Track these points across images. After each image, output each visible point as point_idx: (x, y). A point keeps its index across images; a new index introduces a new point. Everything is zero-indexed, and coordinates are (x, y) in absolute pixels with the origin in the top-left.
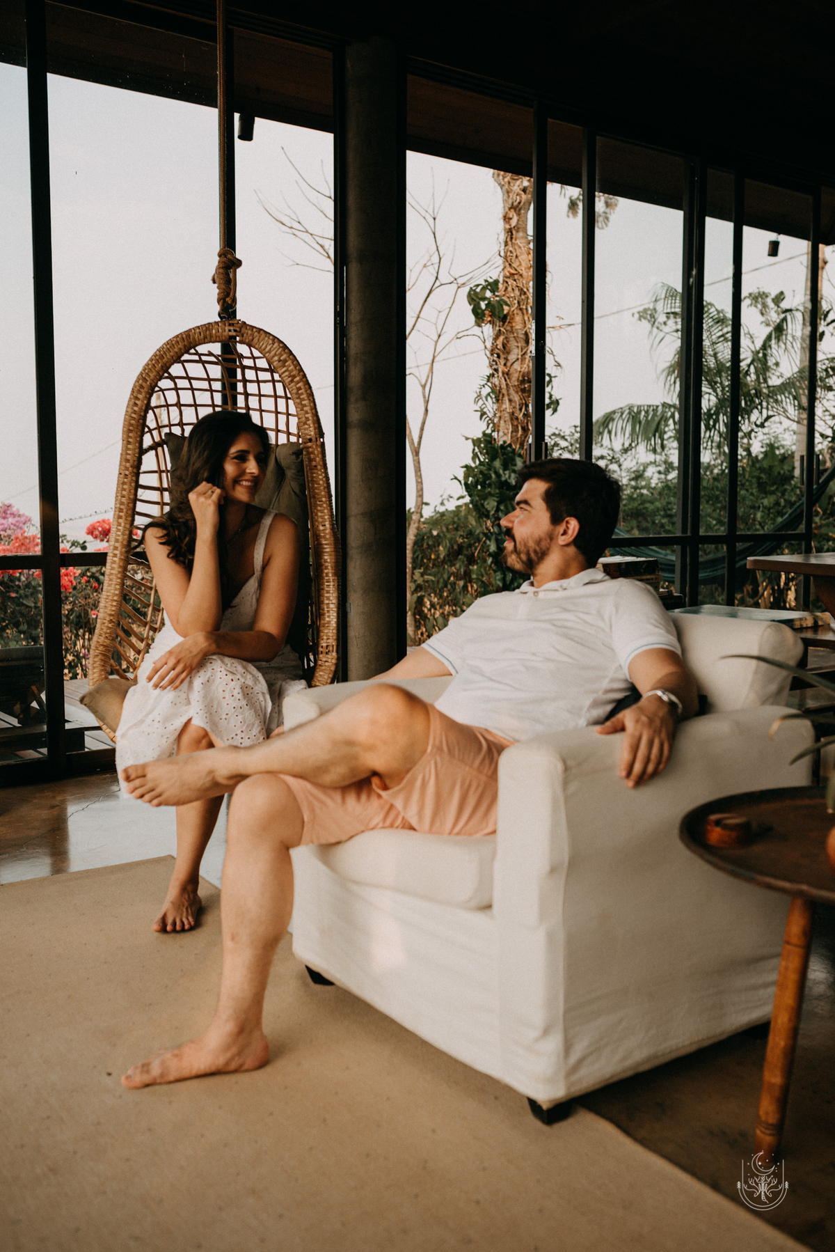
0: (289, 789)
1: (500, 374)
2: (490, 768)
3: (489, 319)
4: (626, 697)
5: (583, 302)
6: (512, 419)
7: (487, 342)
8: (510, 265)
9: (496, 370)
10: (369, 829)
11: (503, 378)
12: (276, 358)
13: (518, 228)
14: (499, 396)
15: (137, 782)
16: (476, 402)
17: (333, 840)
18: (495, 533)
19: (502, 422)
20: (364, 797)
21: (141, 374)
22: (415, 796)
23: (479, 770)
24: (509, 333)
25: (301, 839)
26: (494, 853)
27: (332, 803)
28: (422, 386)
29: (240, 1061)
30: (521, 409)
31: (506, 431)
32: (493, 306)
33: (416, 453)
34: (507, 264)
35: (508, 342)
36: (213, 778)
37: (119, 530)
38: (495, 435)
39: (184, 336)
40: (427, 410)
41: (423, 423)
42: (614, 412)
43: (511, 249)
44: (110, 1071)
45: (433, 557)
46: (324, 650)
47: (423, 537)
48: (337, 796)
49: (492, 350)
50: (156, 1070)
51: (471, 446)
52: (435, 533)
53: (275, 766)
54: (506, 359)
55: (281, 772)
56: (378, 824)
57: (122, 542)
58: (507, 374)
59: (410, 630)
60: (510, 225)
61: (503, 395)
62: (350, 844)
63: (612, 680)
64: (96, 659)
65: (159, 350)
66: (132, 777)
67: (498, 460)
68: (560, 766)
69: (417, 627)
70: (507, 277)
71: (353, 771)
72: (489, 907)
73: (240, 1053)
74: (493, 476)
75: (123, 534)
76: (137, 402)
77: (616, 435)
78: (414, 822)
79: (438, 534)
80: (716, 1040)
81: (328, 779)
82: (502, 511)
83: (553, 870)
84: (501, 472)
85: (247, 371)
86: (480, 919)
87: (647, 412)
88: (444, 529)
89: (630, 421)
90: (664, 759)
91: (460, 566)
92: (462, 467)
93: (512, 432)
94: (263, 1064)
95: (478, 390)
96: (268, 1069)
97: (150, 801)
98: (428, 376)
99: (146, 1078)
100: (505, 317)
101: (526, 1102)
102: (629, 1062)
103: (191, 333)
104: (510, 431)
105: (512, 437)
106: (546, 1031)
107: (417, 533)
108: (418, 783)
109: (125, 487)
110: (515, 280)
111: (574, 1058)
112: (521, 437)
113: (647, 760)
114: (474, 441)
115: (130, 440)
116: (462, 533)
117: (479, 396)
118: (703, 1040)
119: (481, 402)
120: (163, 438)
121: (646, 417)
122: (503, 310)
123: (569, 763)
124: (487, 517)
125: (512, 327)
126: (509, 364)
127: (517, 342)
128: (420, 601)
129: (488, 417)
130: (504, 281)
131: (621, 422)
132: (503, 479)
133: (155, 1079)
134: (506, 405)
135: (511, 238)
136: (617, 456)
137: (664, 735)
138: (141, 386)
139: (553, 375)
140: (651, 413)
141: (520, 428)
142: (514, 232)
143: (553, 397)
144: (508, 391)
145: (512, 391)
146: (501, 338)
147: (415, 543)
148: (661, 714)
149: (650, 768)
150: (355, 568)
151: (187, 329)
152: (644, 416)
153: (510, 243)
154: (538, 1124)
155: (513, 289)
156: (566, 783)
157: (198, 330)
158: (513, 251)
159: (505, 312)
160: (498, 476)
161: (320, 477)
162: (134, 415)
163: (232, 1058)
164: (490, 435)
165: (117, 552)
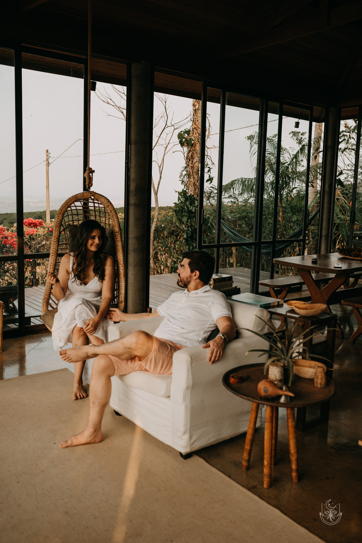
0: (111, 360)
1: (190, 167)
2: (171, 354)
3: (186, 145)
4: (215, 329)
5: (219, 155)
6: (194, 185)
7: (185, 153)
8: (195, 124)
9: (188, 165)
10: (134, 370)
11: (191, 169)
12: (106, 205)
13: (198, 109)
14: (189, 176)
15: (64, 355)
16: (180, 177)
17: (123, 374)
18: (186, 230)
19: (190, 186)
20: (133, 362)
21: (60, 208)
22: (148, 363)
23: (168, 356)
24: (194, 151)
25: (114, 373)
26: (171, 382)
27: (124, 363)
28: (159, 167)
29: (94, 440)
30: (198, 181)
31: (192, 190)
32: (188, 141)
33: (156, 194)
34: (194, 123)
35: (193, 154)
36: (87, 354)
37: (52, 260)
38: (187, 191)
39: (75, 197)
40: (161, 177)
41: (159, 182)
42: (235, 180)
43: (195, 117)
44: (55, 443)
45: (162, 235)
46: (120, 302)
47: (158, 227)
48: (125, 362)
49: (187, 157)
50: (69, 443)
51: (178, 195)
52: (163, 226)
53: (107, 353)
54: (193, 161)
55: (108, 354)
56: (137, 369)
57: (53, 264)
58: (193, 168)
59: (152, 264)
60: (196, 108)
61: (191, 175)
62: (129, 375)
63: (210, 324)
64: (44, 303)
65: (66, 201)
66: (62, 354)
67: (188, 201)
68: (190, 359)
69: (155, 263)
70: (193, 129)
71: (130, 355)
72: (169, 397)
73: (95, 437)
74: (186, 208)
75: (53, 261)
76: (59, 218)
77: (236, 190)
78: (148, 369)
79: (164, 226)
80: (237, 435)
81: (123, 357)
82: (189, 222)
83: (187, 388)
84: (189, 206)
85: (95, 204)
86: (166, 400)
87: (248, 181)
88: (167, 224)
89: (242, 184)
90: (221, 356)
91: (172, 240)
92: (174, 203)
93: (194, 190)
94: (101, 441)
95: (181, 172)
96: (103, 443)
97: (68, 361)
98: (162, 163)
99: (67, 445)
100: (193, 144)
101: (179, 453)
102: (209, 442)
103: (77, 196)
104: (193, 190)
105: (194, 193)
106: (184, 433)
107: (156, 226)
108: (149, 359)
109: (54, 245)
110: (197, 130)
111: (192, 441)
112: (197, 193)
113: (216, 357)
114: (179, 193)
115: (56, 230)
116: (174, 226)
117: (181, 175)
118: (232, 435)
119: (182, 177)
120: (67, 226)
121: (248, 183)
122: (192, 142)
123: (192, 358)
124: (183, 223)
125: (195, 149)
126: (193, 163)
127: (197, 155)
128: (156, 253)
129: (185, 183)
130: (192, 130)
131: (238, 185)
132: (190, 209)
133: (69, 445)
134: (192, 179)
135: (196, 113)
136: (237, 196)
137: (221, 349)
138: (60, 213)
139: (211, 168)
140: (250, 182)
141: (197, 189)
142: (197, 111)
143: (211, 176)
144: (193, 174)
145: (194, 174)
146: (191, 153)
147: (155, 230)
148: (221, 342)
149: (216, 359)
150: (131, 257)
151: (76, 194)
152: (247, 183)
153: (195, 115)
154: (182, 459)
155: (196, 134)
156: (191, 364)
157: (80, 195)
158: (196, 118)
159: (192, 143)
160: (188, 208)
161: (120, 244)
162: (58, 222)
163: (92, 439)
164: (185, 191)
165: (51, 267)
